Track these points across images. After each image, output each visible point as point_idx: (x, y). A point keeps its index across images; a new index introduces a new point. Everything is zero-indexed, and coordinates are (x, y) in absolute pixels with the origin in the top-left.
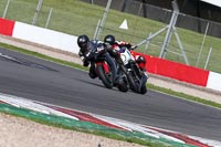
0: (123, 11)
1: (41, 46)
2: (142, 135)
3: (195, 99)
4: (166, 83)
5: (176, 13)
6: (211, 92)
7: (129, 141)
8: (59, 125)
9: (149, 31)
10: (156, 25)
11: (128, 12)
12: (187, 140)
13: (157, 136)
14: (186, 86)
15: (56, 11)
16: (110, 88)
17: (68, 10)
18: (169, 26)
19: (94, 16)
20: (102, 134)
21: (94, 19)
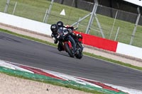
0: (62, 3)
1: (10, 26)
2: (74, 83)
3: (108, 60)
4: (90, 50)
5: (96, 5)
6: (119, 55)
7: (66, 87)
8: (22, 77)
9: (79, 16)
10: (83, 13)
11: (66, 4)
12: (104, 86)
13: (84, 83)
14: (103, 51)
15: (19, 4)
16: (73, 57)
17: (27, 3)
18: (92, 13)
19: (44, 7)
20: (49, 82)
21: (43, 9)
